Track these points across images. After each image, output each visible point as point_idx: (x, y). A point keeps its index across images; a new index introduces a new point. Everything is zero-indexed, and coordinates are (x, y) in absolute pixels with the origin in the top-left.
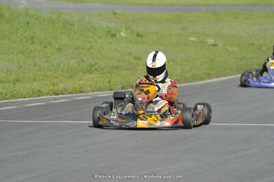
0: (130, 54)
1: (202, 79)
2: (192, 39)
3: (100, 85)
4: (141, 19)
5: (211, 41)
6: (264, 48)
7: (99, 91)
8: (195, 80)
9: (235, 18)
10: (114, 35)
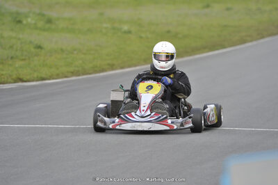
1: (103, 70)
2: (105, 25)
8: (96, 72)
10: (20, 22)
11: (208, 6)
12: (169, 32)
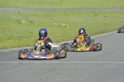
0: (27, 31)
2: (55, 24)
3: (14, 45)
4: (32, 15)
5: (64, 25)
6: (87, 28)
7: (14, 48)
9: (74, 14)
10: (19, 22)
11: (96, 15)
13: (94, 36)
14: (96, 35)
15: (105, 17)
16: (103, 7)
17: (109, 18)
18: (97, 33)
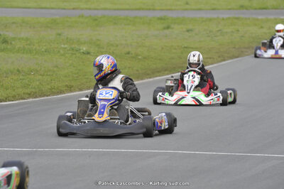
2: (63, 46)
4: (14, 23)
5: (84, 49)
9: (115, 23)
11: (168, 28)
12: (128, 53)
13: (150, 78)
14: (156, 76)
15: (188, 31)
16: (187, 7)
17: (196, 34)
18: (158, 72)
